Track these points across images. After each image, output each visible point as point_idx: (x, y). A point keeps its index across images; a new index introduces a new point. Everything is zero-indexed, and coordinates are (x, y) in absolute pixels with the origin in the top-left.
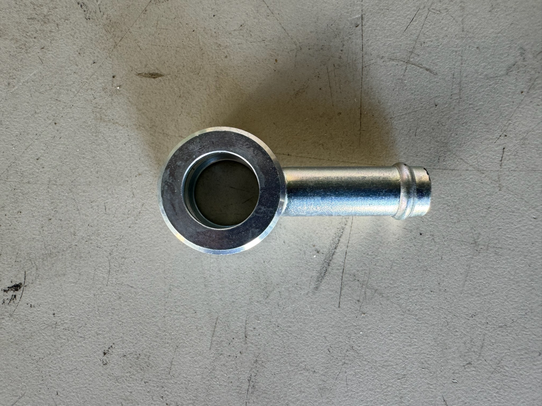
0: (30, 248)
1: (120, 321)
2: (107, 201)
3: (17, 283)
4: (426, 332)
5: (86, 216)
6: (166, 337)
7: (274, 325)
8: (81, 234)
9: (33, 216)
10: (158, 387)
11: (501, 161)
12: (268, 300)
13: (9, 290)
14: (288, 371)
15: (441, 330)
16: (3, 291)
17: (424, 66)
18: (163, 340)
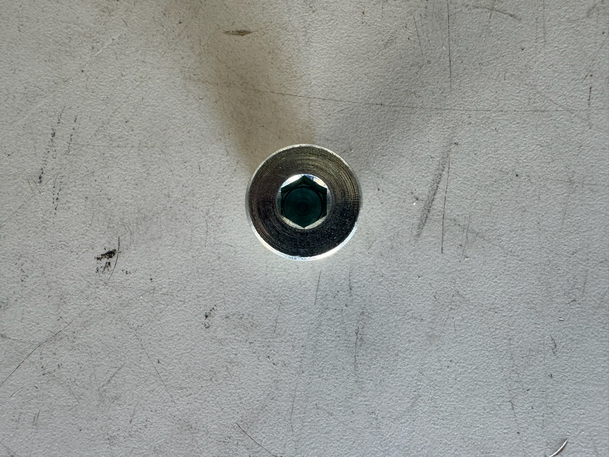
0: (123, 213)
1: (221, 282)
2: (201, 160)
3: (111, 250)
4: (530, 272)
5: (180, 176)
6: (269, 295)
7: (378, 276)
8: (175, 196)
9: (125, 180)
10: (263, 346)
11: (589, 100)
12: (371, 251)
13: (102, 258)
14: (396, 321)
15: (544, 269)
16: (96, 259)
17: (508, 12)
18: (266, 298)
